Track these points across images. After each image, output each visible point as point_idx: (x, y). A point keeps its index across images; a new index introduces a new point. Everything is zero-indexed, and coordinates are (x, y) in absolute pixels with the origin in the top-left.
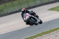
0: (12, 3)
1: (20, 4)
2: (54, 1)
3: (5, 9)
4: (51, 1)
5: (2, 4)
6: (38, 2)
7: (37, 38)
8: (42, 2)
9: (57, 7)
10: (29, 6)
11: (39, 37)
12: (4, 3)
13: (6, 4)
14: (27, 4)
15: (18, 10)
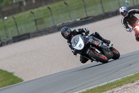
0: (65, 3)
1: (85, 6)
3: (48, 17)
5: (41, 6)
7: (124, 86)
8: (135, 1)
10: (106, 11)
11: (129, 85)
12: (46, 4)
13: (50, 6)
14: (99, 6)
15: (79, 19)
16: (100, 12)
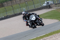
2: (40, 8)
4: (37, 8)
6: (24, 9)
8: (28, 9)
9: (43, 14)
16: (13, 14)
